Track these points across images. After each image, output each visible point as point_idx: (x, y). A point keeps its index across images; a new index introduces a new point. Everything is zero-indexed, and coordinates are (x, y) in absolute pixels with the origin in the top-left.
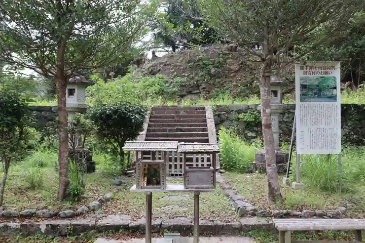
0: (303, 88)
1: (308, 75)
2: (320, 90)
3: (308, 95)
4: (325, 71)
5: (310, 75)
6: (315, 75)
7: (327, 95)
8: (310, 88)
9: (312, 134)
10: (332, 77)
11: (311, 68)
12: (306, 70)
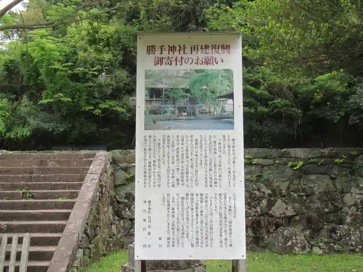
0: (151, 97)
1: (163, 67)
2: (193, 101)
3: (165, 112)
4: (207, 55)
5: (171, 64)
6: (181, 65)
7: (210, 112)
8: (168, 97)
9: (173, 209)
10: (224, 70)
11: (172, 49)
12: (161, 53)
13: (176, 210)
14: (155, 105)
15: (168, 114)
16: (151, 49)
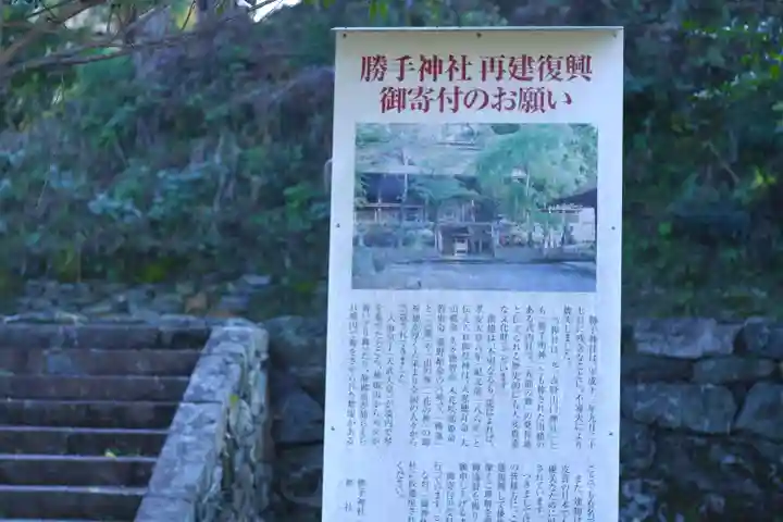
0: (372, 199)
1: (408, 116)
2: (486, 211)
3: (407, 242)
4: (525, 85)
5: (426, 110)
6: (455, 110)
7: (530, 243)
8: (420, 201)
9: (425, 504)
10: (573, 126)
11: (431, 67)
12: (401, 78)
13: (431, 508)
14: (383, 220)
15: (418, 247)
16: (372, 67)
